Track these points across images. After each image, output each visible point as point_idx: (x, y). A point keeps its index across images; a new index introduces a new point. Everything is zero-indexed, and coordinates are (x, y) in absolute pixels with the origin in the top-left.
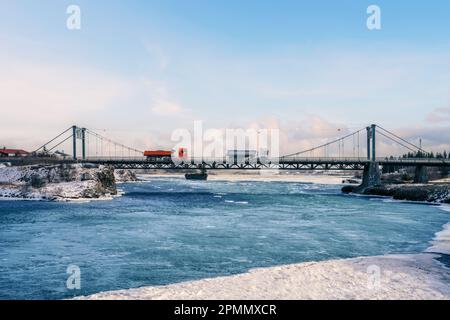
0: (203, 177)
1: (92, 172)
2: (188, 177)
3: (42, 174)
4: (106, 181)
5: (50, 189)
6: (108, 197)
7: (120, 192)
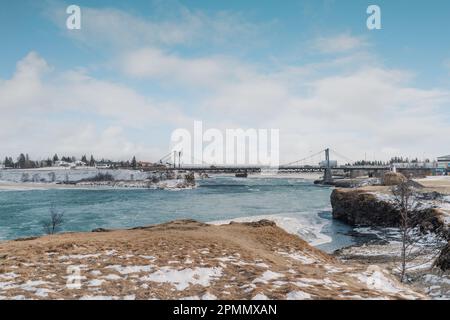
0: (245, 176)
1: (182, 175)
2: (237, 176)
3: (158, 175)
4: (190, 179)
5: (161, 183)
6: (190, 187)
7: (197, 184)
